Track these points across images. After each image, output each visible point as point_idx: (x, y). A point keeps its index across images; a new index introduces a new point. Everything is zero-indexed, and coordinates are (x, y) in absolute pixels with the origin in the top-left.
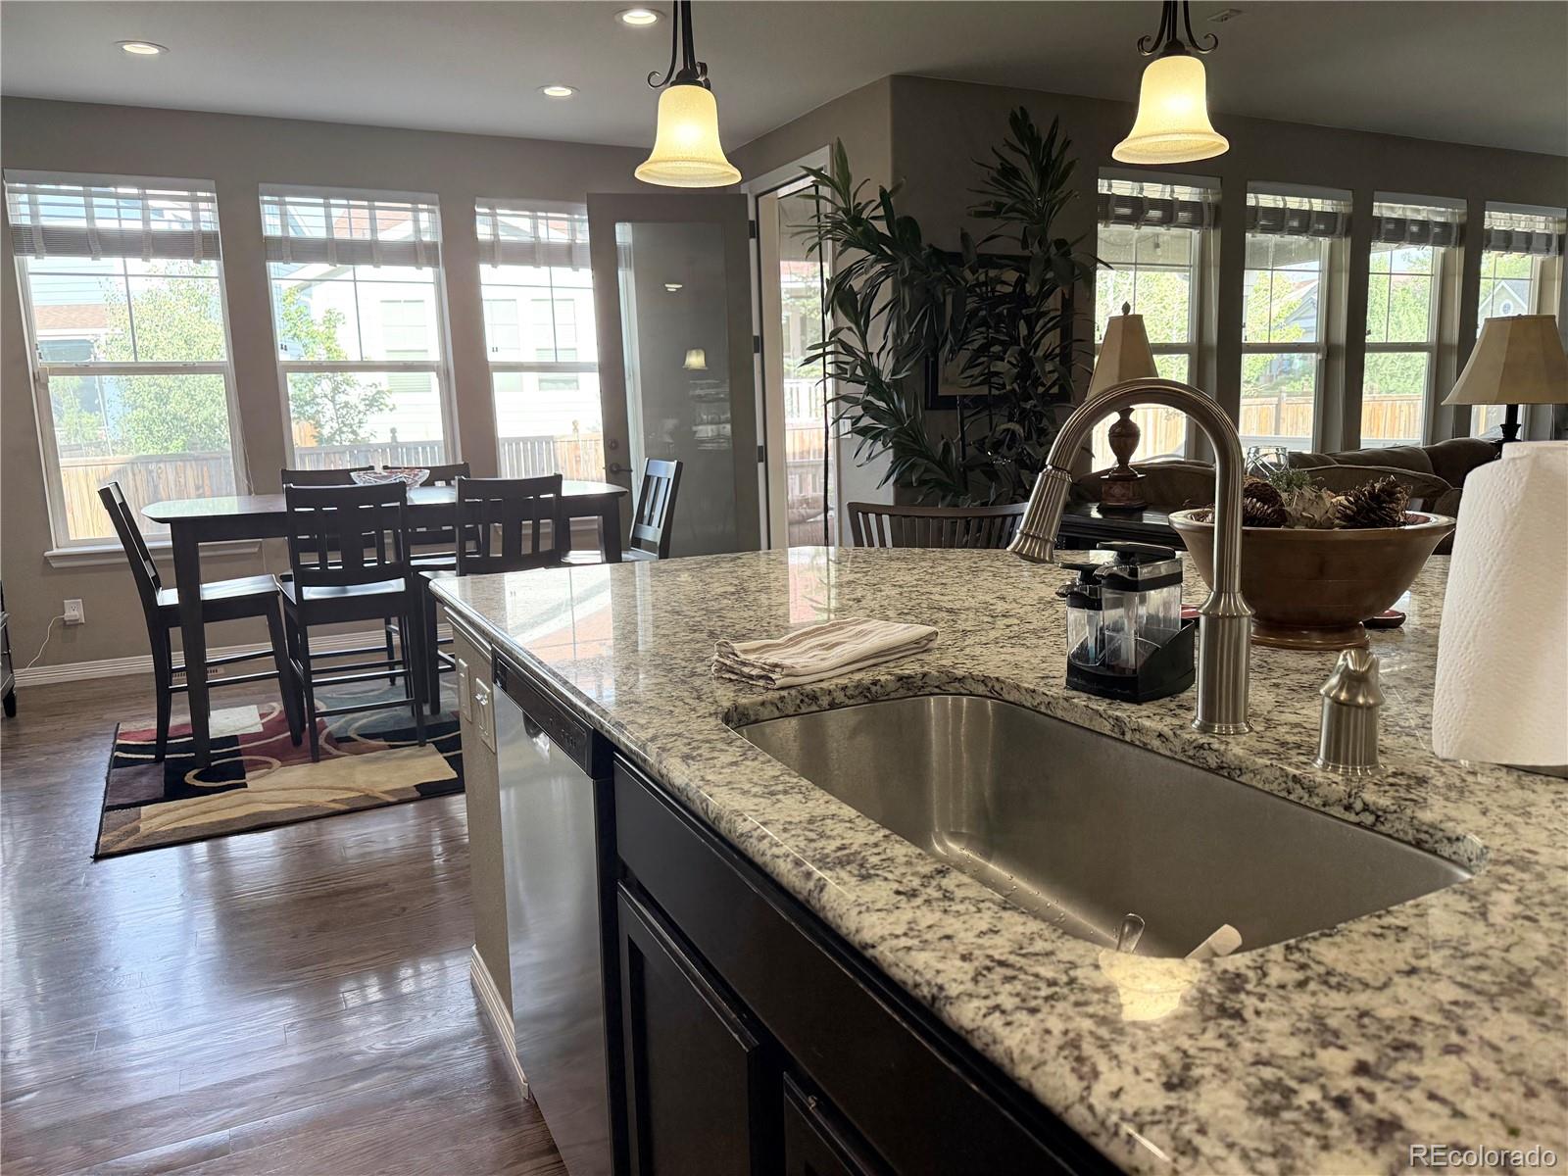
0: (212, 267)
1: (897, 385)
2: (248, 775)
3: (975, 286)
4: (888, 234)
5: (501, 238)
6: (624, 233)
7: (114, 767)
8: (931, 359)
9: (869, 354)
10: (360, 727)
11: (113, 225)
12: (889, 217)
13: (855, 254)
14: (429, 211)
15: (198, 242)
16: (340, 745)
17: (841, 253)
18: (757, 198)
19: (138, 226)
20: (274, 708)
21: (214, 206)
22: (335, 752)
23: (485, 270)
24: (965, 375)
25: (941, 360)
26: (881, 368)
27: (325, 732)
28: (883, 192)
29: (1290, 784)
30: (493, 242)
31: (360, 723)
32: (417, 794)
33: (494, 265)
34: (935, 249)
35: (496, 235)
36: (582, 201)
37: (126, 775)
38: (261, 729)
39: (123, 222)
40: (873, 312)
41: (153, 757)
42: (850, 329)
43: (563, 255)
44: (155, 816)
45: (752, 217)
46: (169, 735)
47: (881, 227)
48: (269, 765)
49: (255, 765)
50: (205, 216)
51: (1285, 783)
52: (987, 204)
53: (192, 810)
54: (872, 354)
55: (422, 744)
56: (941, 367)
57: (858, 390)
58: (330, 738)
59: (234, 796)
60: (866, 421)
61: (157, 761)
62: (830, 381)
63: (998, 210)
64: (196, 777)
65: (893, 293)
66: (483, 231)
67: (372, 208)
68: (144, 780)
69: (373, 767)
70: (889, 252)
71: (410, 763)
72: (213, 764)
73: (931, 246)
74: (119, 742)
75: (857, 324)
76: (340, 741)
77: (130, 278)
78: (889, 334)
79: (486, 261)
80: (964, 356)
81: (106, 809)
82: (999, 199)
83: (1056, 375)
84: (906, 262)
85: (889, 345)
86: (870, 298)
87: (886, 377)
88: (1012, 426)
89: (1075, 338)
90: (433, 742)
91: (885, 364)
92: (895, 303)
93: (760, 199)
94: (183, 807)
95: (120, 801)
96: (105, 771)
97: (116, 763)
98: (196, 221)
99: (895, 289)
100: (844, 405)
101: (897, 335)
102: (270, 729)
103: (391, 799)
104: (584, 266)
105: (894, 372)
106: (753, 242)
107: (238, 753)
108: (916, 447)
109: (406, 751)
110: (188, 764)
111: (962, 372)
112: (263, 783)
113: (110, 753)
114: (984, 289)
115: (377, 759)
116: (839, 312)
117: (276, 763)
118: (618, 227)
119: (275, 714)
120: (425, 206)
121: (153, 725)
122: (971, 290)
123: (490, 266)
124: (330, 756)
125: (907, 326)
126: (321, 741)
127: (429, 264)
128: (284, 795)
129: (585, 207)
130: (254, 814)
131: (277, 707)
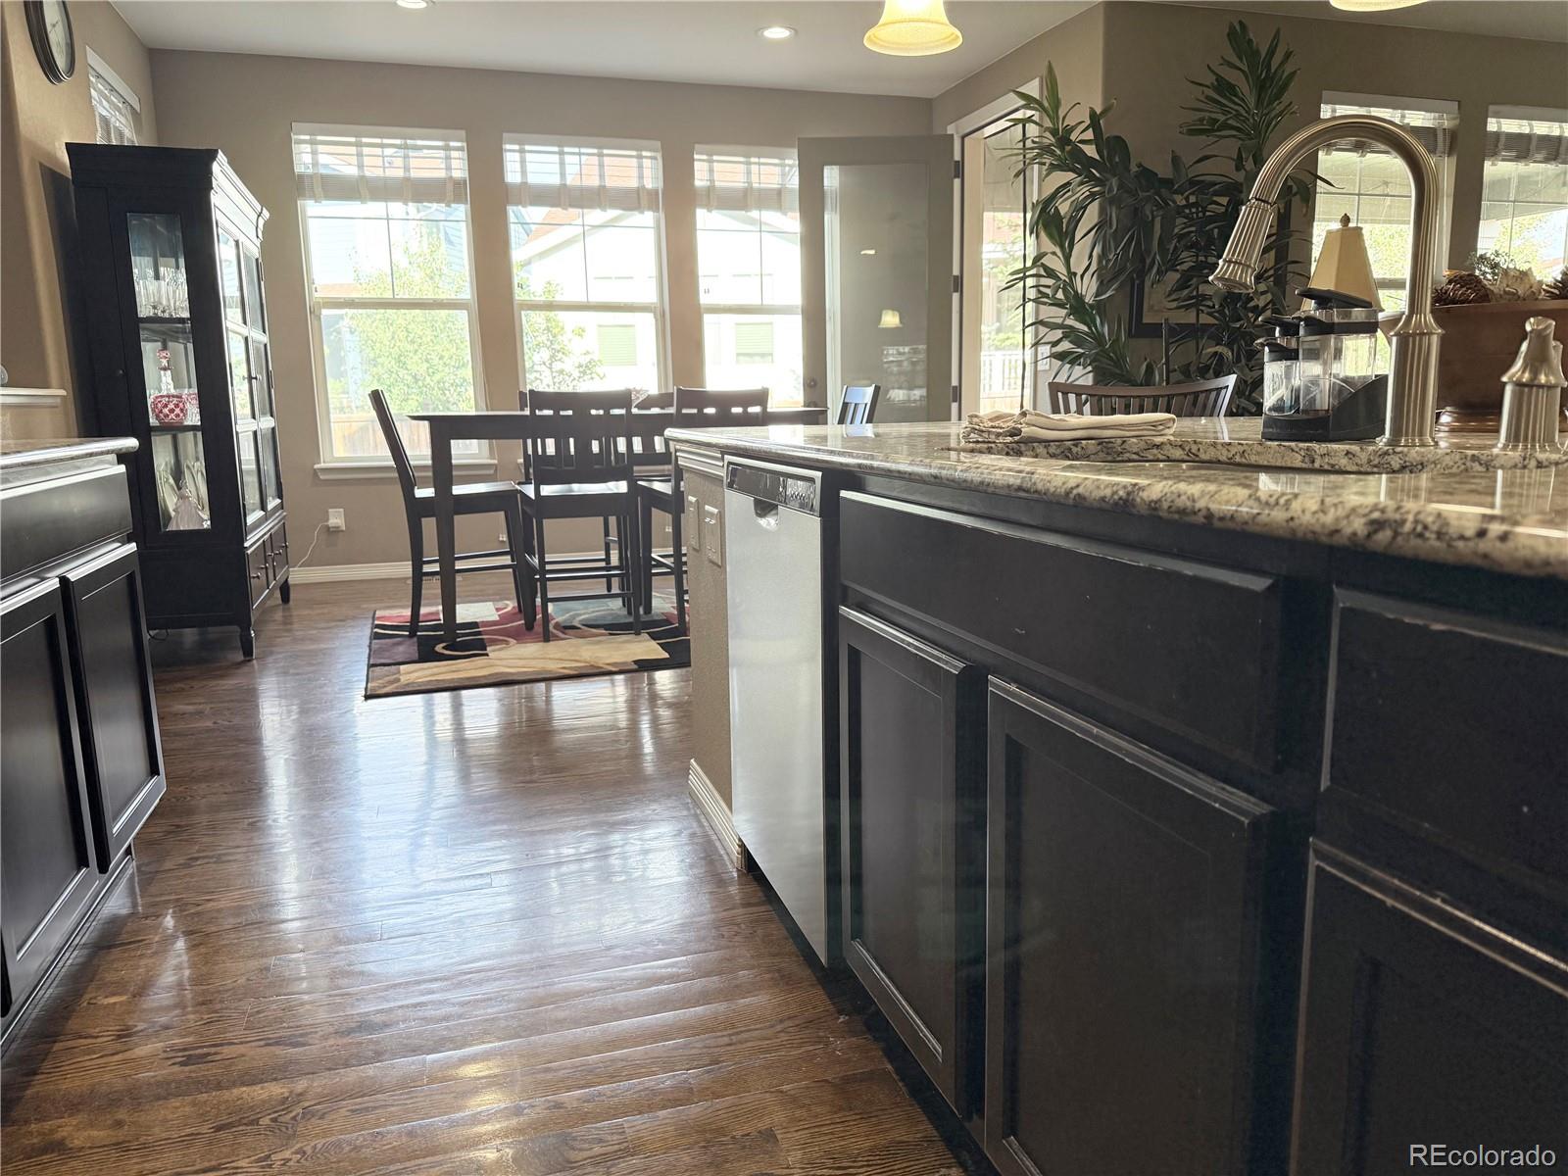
0: (461, 211)
1: (1100, 307)
2: (488, 649)
3: (1185, 206)
4: (1098, 157)
5: (716, 183)
6: (832, 177)
7: (375, 639)
8: (1137, 282)
9: (1072, 274)
10: (583, 619)
11: (379, 173)
12: (1097, 140)
13: (1062, 177)
14: (651, 158)
15: (450, 187)
16: (567, 631)
17: (1047, 175)
18: (963, 138)
19: (400, 173)
20: (507, 605)
21: (464, 155)
22: (563, 636)
23: (701, 214)
24: (1173, 297)
25: (1148, 284)
26: (1084, 293)
27: (553, 622)
28: (1093, 114)
29: (1468, 464)
30: (709, 187)
31: (583, 617)
32: (635, 667)
33: (709, 211)
34: (1145, 169)
35: (712, 181)
36: (792, 146)
37: (386, 644)
38: (498, 619)
39: (387, 170)
40: (1078, 236)
41: (407, 633)
42: (1054, 253)
43: (772, 199)
44: (412, 672)
45: (957, 157)
46: (421, 619)
47: (1090, 151)
48: (507, 642)
49: (494, 642)
50: (455, 164)
51: (1464, 464)
52: (1201, 120)
53: (443, 669)
54: (1075, 274)
55: (638, 634)
56: (1146, 290)
57: (1057, 314)
58: (557, 626)
59: (479, 661)
60: (1065, 346)
61: (411, 636)
62: (1030, 306)
63: (1211, 128)
64: (443, 648)
65: (1100, 217)
66: (700, 180)
67: (601, 155)
68: (401, 648)
69: (597, 647)
70: (1098, 175)
71: (628, 646)
72: (458, 640)
73: (1140, 165)
74: (376, 622)
75: (1062, 247)
76: (567, 628)
77: (390, 221)
78: (1095, 253)
79: (702, 206)
80: (1173, 277)
81: (370, 666)
82: (1214, 116)
83: (1269, 297)
84: (1114, 182)
85: (1094, 267)
86: (1075, 221)
87: (1089, 299)
88: (1219, 349)
89: (1290, 259)
90: (648, 633)
91: (1088, 287)
92: (1100, 226)
93: (966, 139)
94: (437, 667)
95: (383, 661)
96: (368, 642)
97: (376, 636)
98: (449, 168)
99: (1102, 210)
100: (1043, 330)
101: (1103, 256)
102: (505, 618)
103: (614, 669)
104: (792, 209)
105: (1097, 294)
106: (957, 182)
107: (479, 633)
108: (1118, 371)
109: (624, 638)
110: (439, 640)
111: (1169, 295)
112: (502, 654)
113: (369, 631)
114: (1194, 210)
115: (600, 642)
116: (1043, 234)
117: (512, 641)
118: (827, 170)
119: (509, 609)
120: (648, 154)
121: (408, 612)
122: (1179, 211)
123: (705, 211)
124: (558, 638)
125: (1113, 250)
126: (551, 628)
127: (650, 208)
128: (521, 663)
129: (795, 152)
130: (497, 674)
131: (511, 605)
